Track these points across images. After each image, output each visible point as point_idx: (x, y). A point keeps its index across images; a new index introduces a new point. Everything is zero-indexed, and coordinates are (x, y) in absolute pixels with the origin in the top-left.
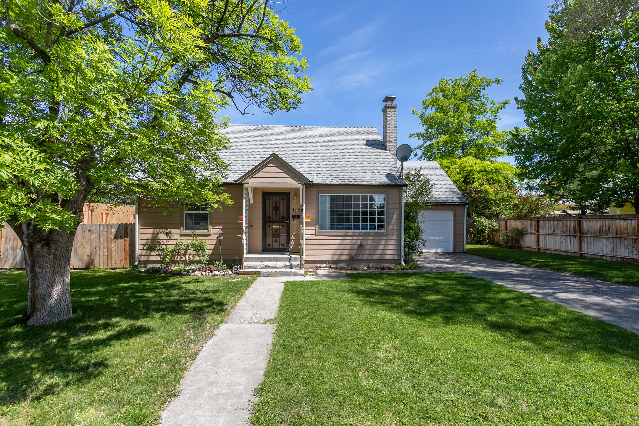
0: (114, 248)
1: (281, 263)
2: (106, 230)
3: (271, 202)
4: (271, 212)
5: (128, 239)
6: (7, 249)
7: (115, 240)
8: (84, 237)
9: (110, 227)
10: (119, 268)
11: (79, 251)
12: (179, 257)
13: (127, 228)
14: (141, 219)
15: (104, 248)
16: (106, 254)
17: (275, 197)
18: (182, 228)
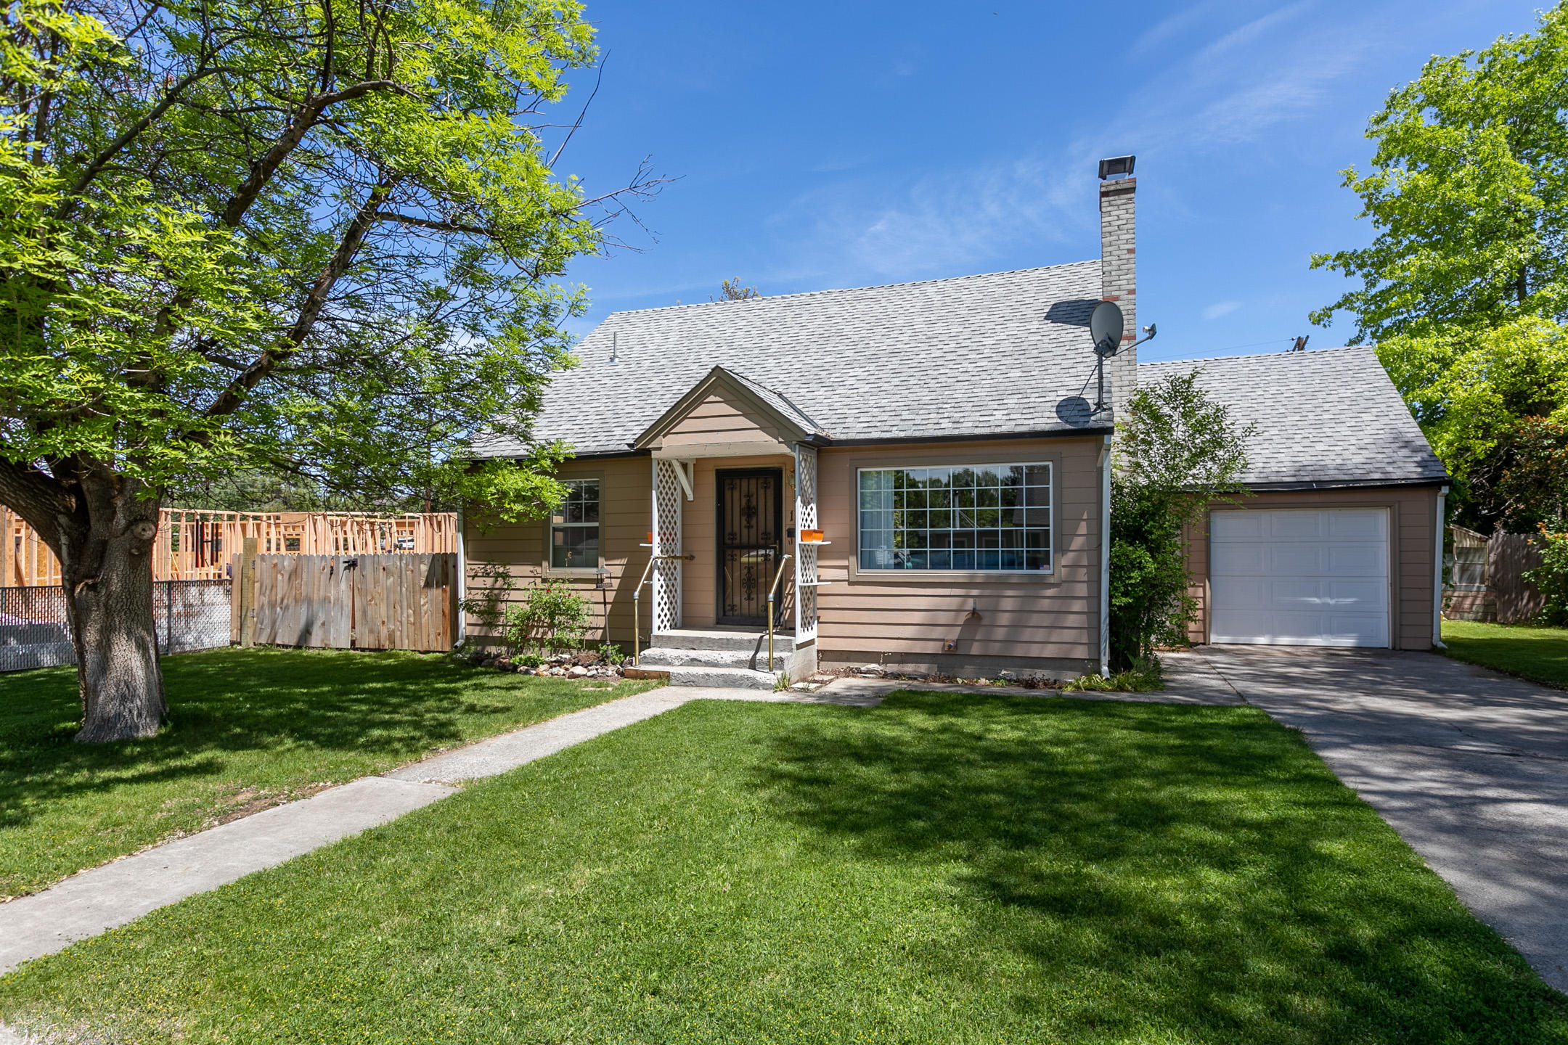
0: (425, 608)
1: (731, 653)
2: (410, 567)
3: (736, 494)
4: (736, 520)
5: (448, 589)
6: (263, 605)
7: (425, 590)
8: (376, 582)
9: (417, 562)
10: (434, 652)
11: (369, 612)
12: (541, 630)
13: (446, 562)
14: (470, 543)
15: (409, 607)
16: (412, 619)
17: (745, 483)
18: (545, 564)
